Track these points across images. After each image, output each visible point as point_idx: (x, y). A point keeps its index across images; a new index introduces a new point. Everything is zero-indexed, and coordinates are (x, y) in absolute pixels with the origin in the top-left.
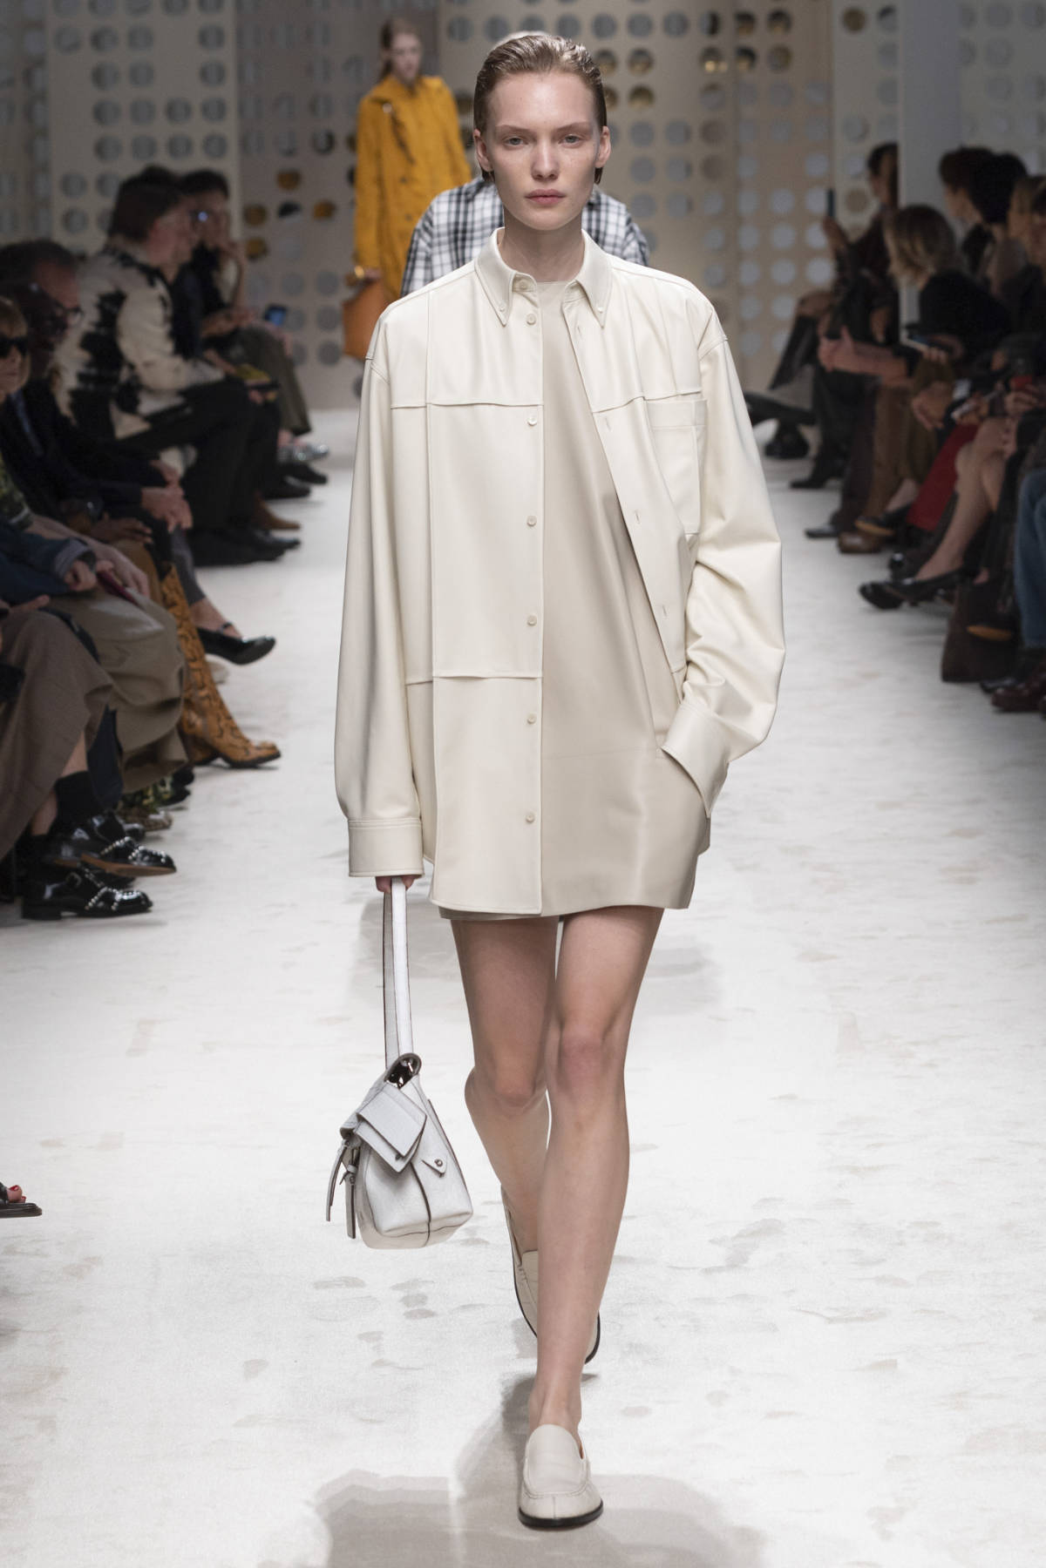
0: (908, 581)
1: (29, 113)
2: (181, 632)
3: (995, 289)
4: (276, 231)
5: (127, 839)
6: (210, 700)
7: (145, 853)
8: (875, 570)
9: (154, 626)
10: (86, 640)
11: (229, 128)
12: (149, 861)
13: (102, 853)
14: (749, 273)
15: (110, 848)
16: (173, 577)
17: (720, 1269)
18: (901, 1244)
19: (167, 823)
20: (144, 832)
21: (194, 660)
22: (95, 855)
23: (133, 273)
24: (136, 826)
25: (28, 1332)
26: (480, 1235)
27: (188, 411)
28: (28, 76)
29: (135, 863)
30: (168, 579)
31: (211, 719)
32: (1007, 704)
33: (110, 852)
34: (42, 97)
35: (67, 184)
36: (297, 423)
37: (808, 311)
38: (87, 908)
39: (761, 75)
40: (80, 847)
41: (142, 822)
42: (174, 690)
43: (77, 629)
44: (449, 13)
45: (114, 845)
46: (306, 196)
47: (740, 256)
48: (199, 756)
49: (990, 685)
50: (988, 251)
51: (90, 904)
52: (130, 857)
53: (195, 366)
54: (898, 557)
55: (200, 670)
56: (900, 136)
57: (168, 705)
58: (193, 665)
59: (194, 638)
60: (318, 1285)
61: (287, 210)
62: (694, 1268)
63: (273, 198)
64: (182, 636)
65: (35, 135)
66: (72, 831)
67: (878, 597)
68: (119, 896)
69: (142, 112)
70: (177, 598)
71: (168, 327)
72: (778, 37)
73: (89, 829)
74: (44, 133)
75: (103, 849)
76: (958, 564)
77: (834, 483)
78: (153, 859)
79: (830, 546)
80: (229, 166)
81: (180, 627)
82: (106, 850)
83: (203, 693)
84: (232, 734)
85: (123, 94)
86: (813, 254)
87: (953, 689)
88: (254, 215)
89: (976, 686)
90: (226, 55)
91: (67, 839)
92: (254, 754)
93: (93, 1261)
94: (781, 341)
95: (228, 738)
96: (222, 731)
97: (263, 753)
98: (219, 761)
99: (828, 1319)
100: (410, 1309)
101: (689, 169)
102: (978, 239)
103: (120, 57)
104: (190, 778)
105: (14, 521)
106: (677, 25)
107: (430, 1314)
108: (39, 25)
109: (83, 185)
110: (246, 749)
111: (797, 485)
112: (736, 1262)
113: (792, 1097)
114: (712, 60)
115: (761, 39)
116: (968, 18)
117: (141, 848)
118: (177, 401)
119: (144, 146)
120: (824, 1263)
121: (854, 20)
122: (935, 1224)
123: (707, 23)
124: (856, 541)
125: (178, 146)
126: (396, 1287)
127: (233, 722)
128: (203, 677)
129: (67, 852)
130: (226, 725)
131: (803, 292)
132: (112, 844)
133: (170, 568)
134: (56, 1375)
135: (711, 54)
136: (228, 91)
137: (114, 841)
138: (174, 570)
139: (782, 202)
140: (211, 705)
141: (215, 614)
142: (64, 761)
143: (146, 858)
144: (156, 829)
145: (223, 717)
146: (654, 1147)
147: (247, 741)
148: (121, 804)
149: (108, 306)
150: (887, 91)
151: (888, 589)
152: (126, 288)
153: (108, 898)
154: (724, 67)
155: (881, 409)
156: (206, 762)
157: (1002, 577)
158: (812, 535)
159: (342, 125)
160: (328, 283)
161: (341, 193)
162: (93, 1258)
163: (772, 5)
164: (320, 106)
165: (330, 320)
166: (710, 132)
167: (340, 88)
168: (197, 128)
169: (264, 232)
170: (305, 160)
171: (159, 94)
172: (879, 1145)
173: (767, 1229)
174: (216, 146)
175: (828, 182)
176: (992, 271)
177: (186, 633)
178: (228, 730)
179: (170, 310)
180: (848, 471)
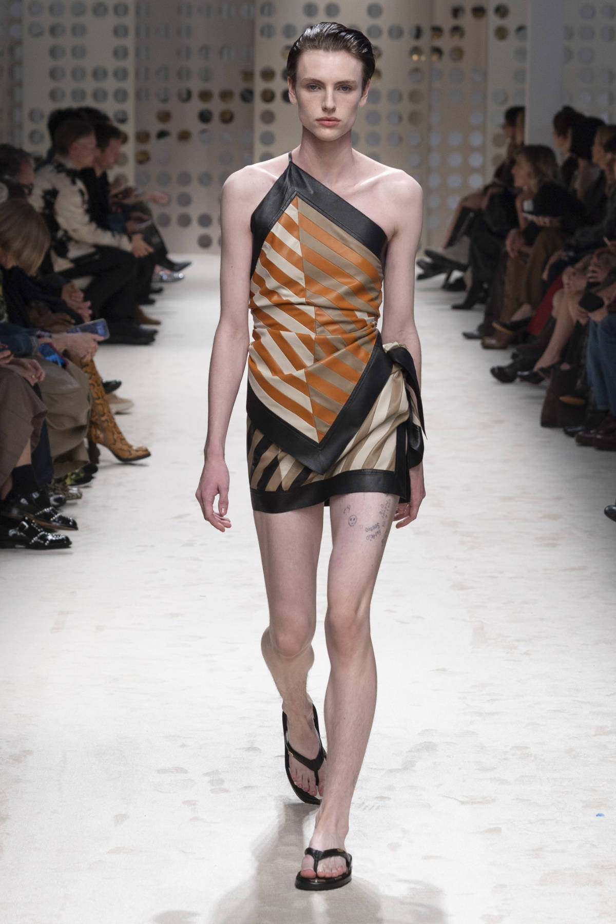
1: (11, 71)
2: (90, 381)
3: (580, 195)
4: (154, 147)
5: (51, 508)
6: (108, 422)
7: (61, 518)
8: (503, 359)
11: (129, 85)
12: (62, 522)
13: (36, 515)
14: (434, 181)
15: (41, 512)
17: (397, 770)
18: (506, 759)
19: (79, 495)
20: (65, 500)
21: (99, 398)
22: (32, 515)
23: (63, 176)
24: (61, 496)
26: (256, 746)
28: (12, 51)
29: (54, 523)
31: (109, 434)
32: (583, 442)
33: (40, 515)
34: (20, 63)
35: (32, 116)
38: (30, 543)
39: (445, 64)
40: (23, 509)
41: (64, 494)
42: (83, 421)
44: (261, 21)
45: (43, 511)
46: (173, 127)
47: (429, 170)
49: (569, 430)
50: (576, 173)
51: (33, 541)
52: (52, 519)
55: (101, 404)
56: (527, 103)
57: (79, 429)
58: (98, 402)
60: (160, 771)
61: (162, 134)
62: (383, 769)
63: (154, 127)
65: (15, 85)
66: (20, 498)
67: (502, 375)
68: (50, 537)
69: (78, 74)
71: (86, 206)
72: (456, 41)
73: (29, 499)
74: (20, 84)
75: (37, 512)
78: (65, 521)
79: (477, 344)
80: (129, 106)
82: (38, 513)
83: (103, 418)
84: (121, 443)
85: (67, 63)
86: (473, 170)
87: (547, 431)
88: (143, 137)
89: (561, 430)
90: (129, 42)
91: (16, 504)
92: (134, 454)
93: (27, 753)
95: (119, 445)
96: (115, 441)
97: (140, 453)
98: (114, 459)
99: (461, 801)
100: (214, 787)
101: (400, 118)
102: (570, 165)
103: (67, 41)
106: (396, 32)
107: (226, 791)
108: (19, 21)
109: (42, 116)
110: (130, 452)
111: (456, 307)
112: (408, 766)
113: (444, 670)
114: (417, 54)
115: (446, 42)
116: (569, 33)
117: (58, 515)
118: (91, 250)
119: (79, 94)
120: (460, 769)
121: (501, 33)
122: (526, 748)
123: (414, 32)
124: (493, 342)
125: (99, 95)
126: (206, 774)
127: (122, 435)
128: (103, 409)
129: (15, 512)
130: (118, 437)
131: (467, 193)
134: (3, 819)
135: (416, 50)
136: (129, 64)
137: (43, 508)
139: (455, 140)
140: (108, 426)
142: (18, 457)
144: (72, 499)
145: (116, 433)
147: (130, 447)
149: (48, 197)
150: (520, 75)
151: (507, 370)
152: (59, 187)
153: (44, 538)
154: (423, 58)
157: (578, 366)
158: (468, 336)
159: (196, 85)
160: (185, 179)
161: (195, 126)
162: (28, 751)
163: (453, 22)
164: (184, 74)
165: (185, 200)
166: (414, 96)
167: (196, 64)
168: (111, 85)
169: (148, 147)
170: (173, 106)
171: (88, 64)
172: (495, 700)
173: (429, 747)
174: (121, 96)
175: (482, 128)
176: (577, 185)
177: (94, 383)
178: (119, 440)
179: (86, 197)
180: (489, 300)
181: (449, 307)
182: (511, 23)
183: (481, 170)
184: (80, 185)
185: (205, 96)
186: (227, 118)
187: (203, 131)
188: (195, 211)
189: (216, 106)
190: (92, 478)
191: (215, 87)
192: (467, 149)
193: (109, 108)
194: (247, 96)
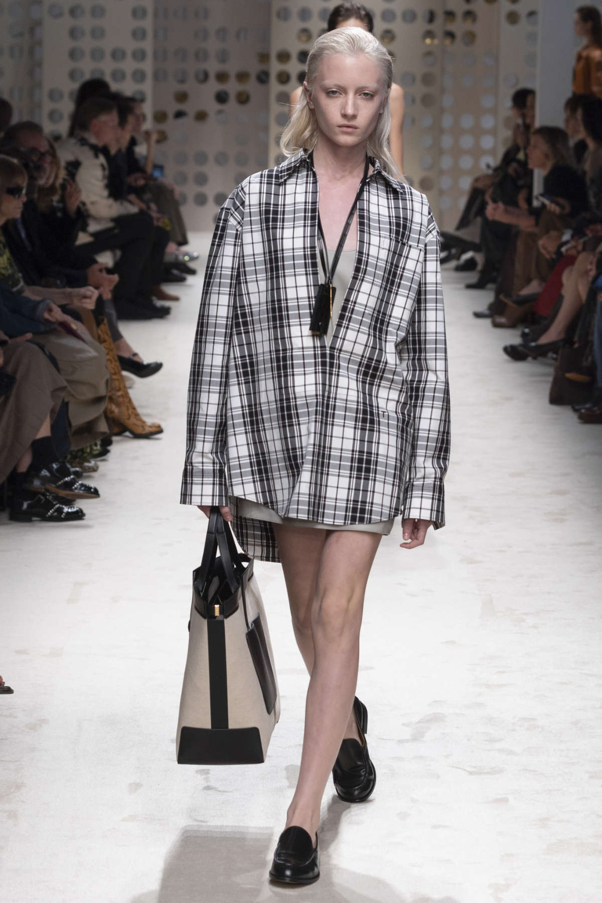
0: (533, 344)
1: (31, 52)
2: (108, 357)
4: (171, 126)
5: (72, 477)
6: (123, 397)
7: (82, 485)
8: (513, 338)
9: (92, 353)
10: (53, 360)
11: (148, 66)
12: (84, 490)
13: (58, 484)
14: (446, 162)
15: (62, 481)
16: (105, 325)
17: (407, 741)
18: (514, 730)
19: (95, 468)
20: (82, 473)
21: (115, 374)
22: (54, 486)
23: (86, 149)
24: (78, 469)
25: (3, 761)
27: (116, 231)
28: (32, 31)
29: (76, 491)
30: (102, 326)
31: (124, 409)
32: (587, 419)
33: (62, 483)
34: (40, 43)
35: (52, 95)
36: (180, 239)
37: (480, 185)
38: (47, 516)
39: (457, 48)
40: (44, 480)
41: (81, 467)
42: (102, 391)
43: (48, 353)
44: (276, 7)
46: (189, 107)
47: (441, 152)
48: (116, 430)
49: (577, 407)
51: (49, 514)
52: (73, 488)
53: (122, 204)
54: (527, 330)
55: (118, 380)
57: (99, 400)
58: (114, 377)
59: (116, 361)
60: (173, 741)
61: (179, 115)
62: (393, 740)
63: (172, 107)
64: (109, 360)
65: (35, 65)
66: (41, 470)
67: (514, 353)
68: (66, 509)
69: (97, 54)
70: (107, 338)
71: (105, 181)
72: (468, 26)
73: (50, 470)
74: (40, 64)
75: (58, 482)
76: (562, 336)
77: (490, 286)
78: (87, 489)
79: (487, 322)
80: (147, 87)
81: (108, 354)
82: (60, 483)
83: (119, 393)
84: (135, 418)
85: (86, 43)
86: (485, 152)
87: (556, 409)
88: (160, 117)
89: (570, 407)
90: (147, 24)
91: (37, 476)
92: (148, 430)
93: (43, 721)
94: (462, 202)
95: (133, 420)
96: (129, 416)
97: (153, 430)
98: (127, 434)
99: (469, 772)
101: (414, 100)
103: (86, 22)
104: (110, 443)
105: (15, 289)
106: (410, 16)
108: (39, 2)
109: (61, 96)
110: (143, 427)
111: (469, 287)
112: (417, 737)
113: (453, 643)
114: (430, 38)
115: (459, 27)
117: (80, 482)
118: (110, 225)
120: (469, 740)
121: (513, 18)
122: (534, 719)
123: (427, 16)
124: (503, 320)
125: (119, 75)
127: (136, 411)
128: (120, 384)
129: (37, 483)
130: (132, 413)
131: (477, 174)
132: (63, 479)
133: (103, 320)
134: (19, 787)
135: (429, 34)
136: (148, 45)
137: (65, 477)
138: (106, 321)
139: (467, 122)
141: (128, 348)
142: (38, 430)
143: (83, 488)
144: (89, 472)
145: (130, 408)
146: (372, 668)
147: (144, 422)
148: (69, 457)
150: (531, 59)
151: (521, 349)
152: (82, 158)
153: (60, 511)
154: (436, 42)
155: (520, 245)
156: (119, 434)
158: (478, 315)
159: (213, 67)
160: (201, 158)
161: (212, 106)
162: (43, 720)
163: (466, 7)
164: (201, 55)
165: (202, 179)
166: (427, 79)
167: (213, 45)
168: (129, 65)
169: (166, 127)
170: (190, 86)
171: (108, 45)
172: (503, 672)
173: (436, 719)
174: (139, 76)
175: (494, 111)
176: (587, 166)
177: (111, 358)
178: (133, 416)
179: (107, 172)
180: (499, 279)
181: (462, 286)
182: (522, 8)
183: (492, 152)
184: (102, 159)
185: (222, 77)
186: (243, 99)
187: (220, 112)
188: (210, 190)
189: (232, 87)
190: (108, 451)
191: (232, 68)
192: (477, 132)
193: (127, 88)
194: (263, 78)
